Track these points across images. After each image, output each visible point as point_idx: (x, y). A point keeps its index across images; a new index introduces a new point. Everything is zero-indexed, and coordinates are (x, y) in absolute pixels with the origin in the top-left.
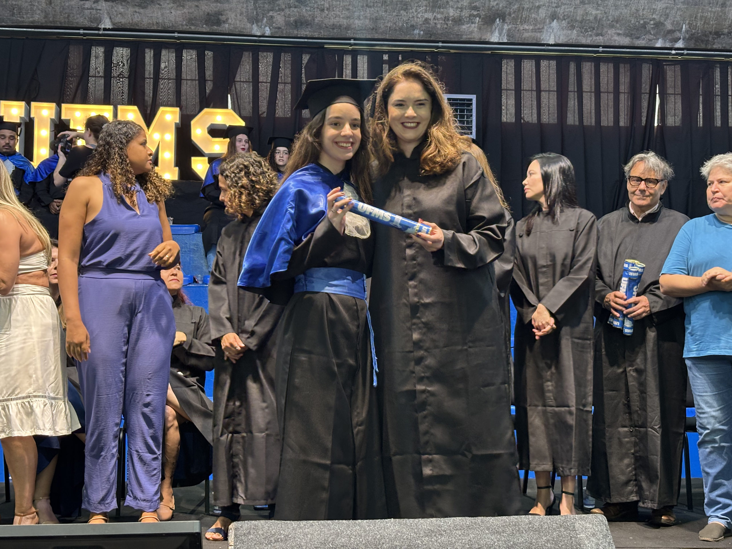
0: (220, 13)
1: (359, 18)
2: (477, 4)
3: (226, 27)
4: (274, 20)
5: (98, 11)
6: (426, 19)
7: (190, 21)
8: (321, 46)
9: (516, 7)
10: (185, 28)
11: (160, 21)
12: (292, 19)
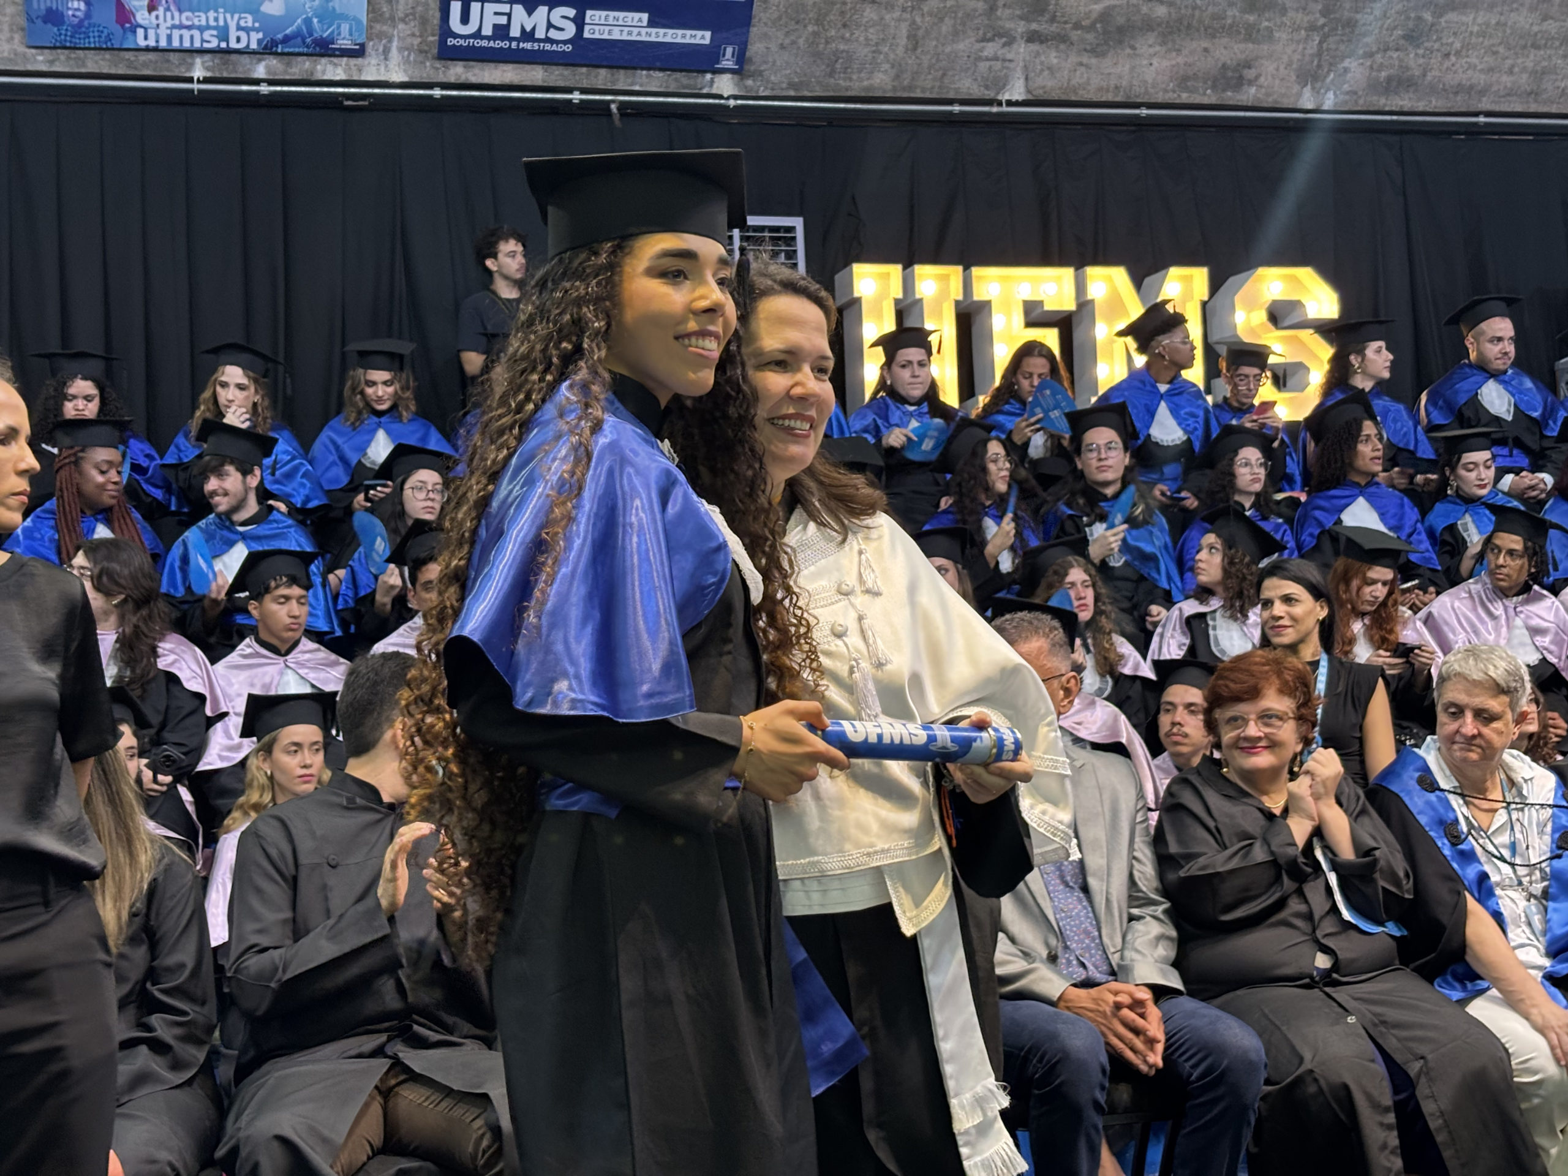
0: (1246, 64)
1: (1511, 72)
3: (1249, 94)
4: (1349, 75)
5: (1007, 64)
7: (1184, 81)
10: (1170, 97)
11: (1124, 83)
12: (1383, 74)
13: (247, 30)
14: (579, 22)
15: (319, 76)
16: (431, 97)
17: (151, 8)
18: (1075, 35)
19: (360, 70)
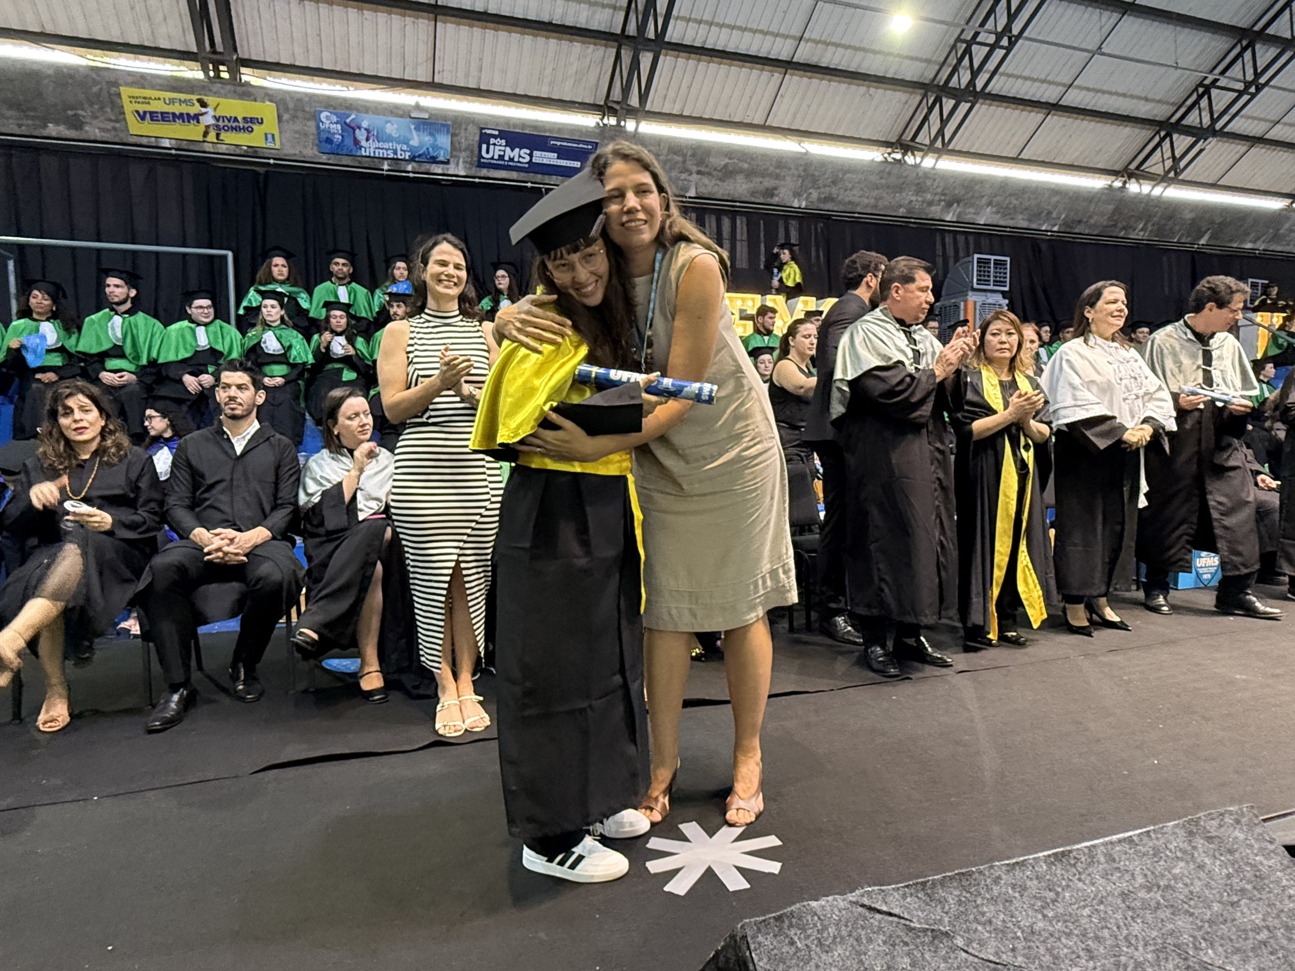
0: (775, 188)
1: (868, 198)
2: (946, 191)
3: (776, 200)
4: (811, 195)
5: (689, 182)
6: (911, 202)
7: (753, 193)
8: (828, 217)
9: (971, 194)
10: (747, 199)
11: (731, 193)
12: (823, 196)
13: (404, 151)
14: (531, 155)
15: (432, 171)
16: (474, 182)
17: (367, 139)
18: (714, 173)
19: (448, 169)
